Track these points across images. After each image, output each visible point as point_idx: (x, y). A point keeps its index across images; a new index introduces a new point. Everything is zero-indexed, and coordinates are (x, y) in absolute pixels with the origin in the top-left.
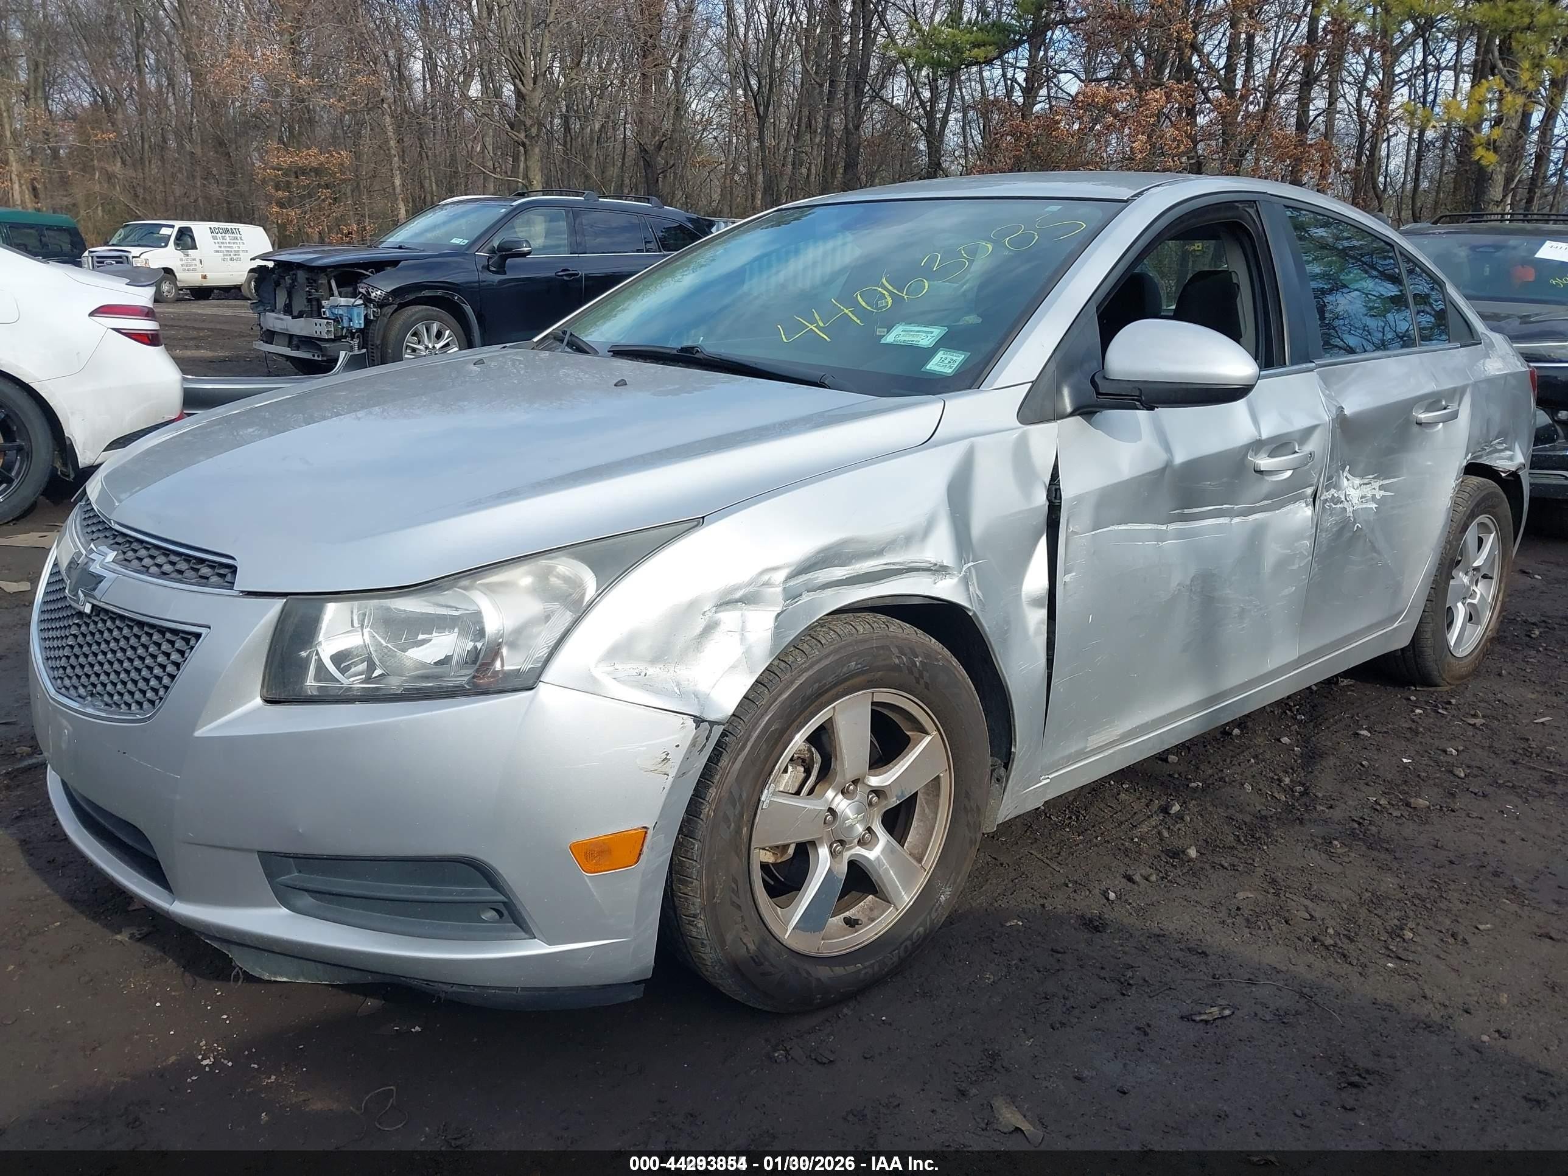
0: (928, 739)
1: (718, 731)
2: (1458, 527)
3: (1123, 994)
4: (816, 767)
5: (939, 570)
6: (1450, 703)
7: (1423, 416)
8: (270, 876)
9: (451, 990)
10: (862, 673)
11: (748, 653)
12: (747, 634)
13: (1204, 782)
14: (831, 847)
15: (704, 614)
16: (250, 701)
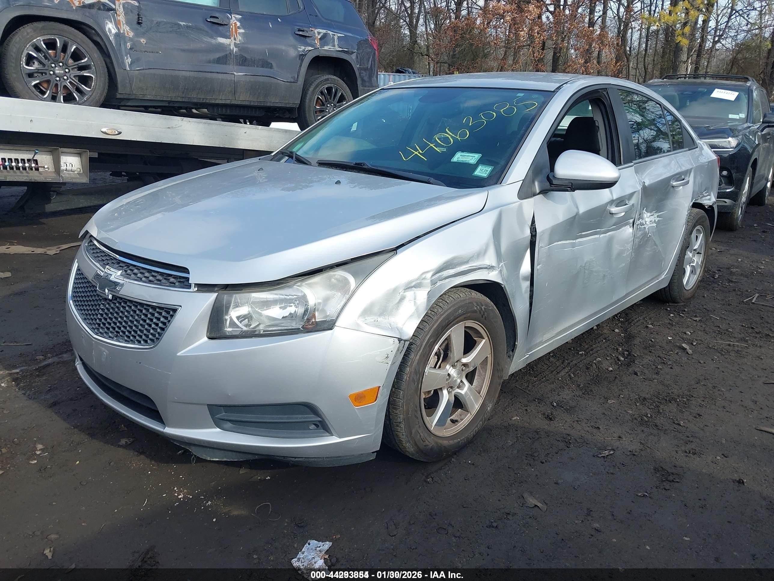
0: (484, 341)
1: (407, 343)
2: (689, 233)
3: (568, 447)
4: (442, 355)
5: (490, 268)
6: (685, 311)
7: (675, 184)
8: (213, 415)
9: (295, 460)
10: (463, 314)
11: (417, 309)
12: (417, 301)
13: (584, 351)
14: (447, 390)
15: (399, 293)
16: (202, 339)
